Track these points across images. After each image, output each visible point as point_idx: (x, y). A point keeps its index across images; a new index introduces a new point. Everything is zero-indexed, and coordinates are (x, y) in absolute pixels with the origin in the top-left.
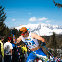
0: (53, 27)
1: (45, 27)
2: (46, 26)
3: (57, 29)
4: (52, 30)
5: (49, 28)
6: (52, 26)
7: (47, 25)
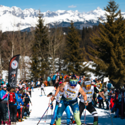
0: (25, 13)
1: (7, 12)
2: (10, 12)
3: (33, 17)
4: (24, 19)
5: (15, 15)
6: (23, 11)
7: (12, 10)
